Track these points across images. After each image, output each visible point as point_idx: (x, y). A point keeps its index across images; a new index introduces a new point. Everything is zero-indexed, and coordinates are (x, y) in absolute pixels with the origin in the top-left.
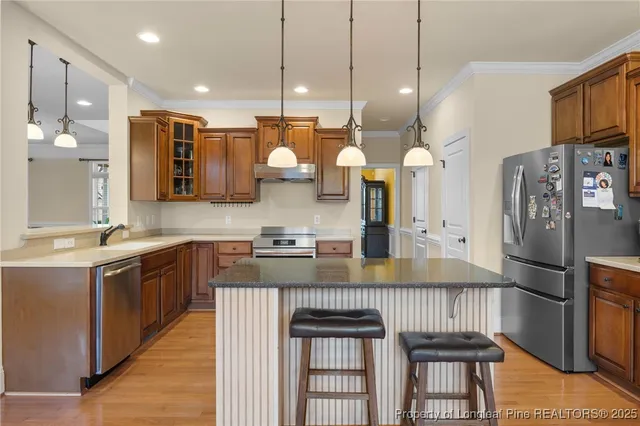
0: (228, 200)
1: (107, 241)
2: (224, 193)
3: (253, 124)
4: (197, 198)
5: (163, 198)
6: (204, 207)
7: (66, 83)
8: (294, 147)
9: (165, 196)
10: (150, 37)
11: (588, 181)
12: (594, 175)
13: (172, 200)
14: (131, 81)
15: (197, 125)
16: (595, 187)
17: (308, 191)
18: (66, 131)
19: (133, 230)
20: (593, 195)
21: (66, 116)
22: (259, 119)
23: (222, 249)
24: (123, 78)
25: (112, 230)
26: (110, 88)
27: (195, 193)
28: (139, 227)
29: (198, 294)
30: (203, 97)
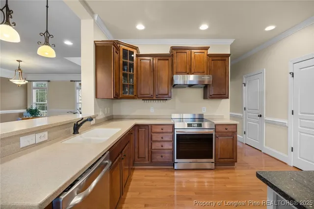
0: (155, 98)
1: (79, 131)
2: (152, 93)
4: (136, 97)
5: (117, 97)
7: (47, 7)
9: (118, 96)
13: (121, 98)
14: (96, 17)
18: (47, 43)
19: (98, 118)
21: (47, 32)
23: (154, 130)
25: (83, 121)
26: (82, 21)
27: (135, 94)
28: (101, 115)
29: (139, 158)
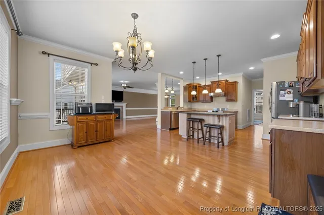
3: (210, 84)
4: (198, 102)
5: (190, 102)
6: (200, 103)
8: (221, 88)
10: (182, 73)
11: (283, 92)
12: (285, 90)
13: (192, 102)
15: (198, 85)
16: (285, 94)
17: (224, 98)
20: (284, 96)
22: (211, 82)
24: (182, 79)
30: (198, 79)
